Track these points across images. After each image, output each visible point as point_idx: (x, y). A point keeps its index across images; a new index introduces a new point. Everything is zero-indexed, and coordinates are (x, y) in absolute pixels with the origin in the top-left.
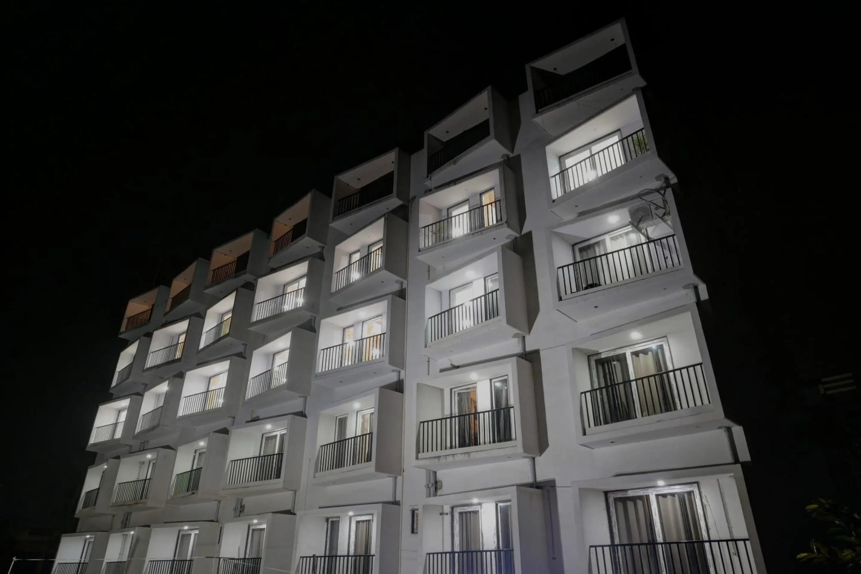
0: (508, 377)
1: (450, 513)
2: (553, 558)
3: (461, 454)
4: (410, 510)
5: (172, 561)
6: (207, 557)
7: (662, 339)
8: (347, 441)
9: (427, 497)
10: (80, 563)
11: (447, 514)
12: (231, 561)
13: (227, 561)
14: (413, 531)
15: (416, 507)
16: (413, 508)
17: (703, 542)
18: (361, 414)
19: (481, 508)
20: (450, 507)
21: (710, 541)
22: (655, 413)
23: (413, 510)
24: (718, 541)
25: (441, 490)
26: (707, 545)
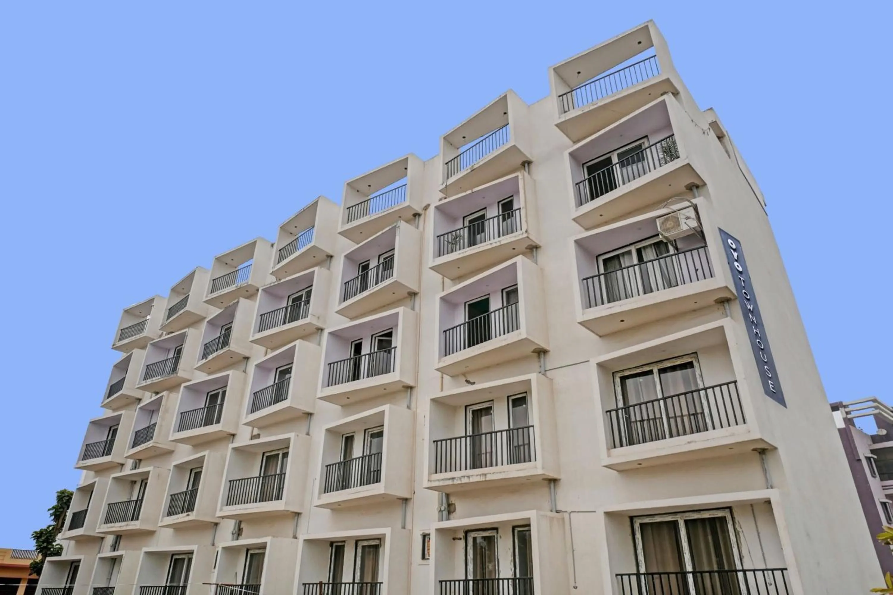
0: (527, 395)
1: (464, 537)
2: (574, 587)
3: (477, 475)
4: (421, 535)
5: (164, 587)
6: (203, 584)
7: (692, 355)
8: (354, 461)
9: (439, 521)
10: (65, 589)
11: (461, 539)
12: (228, 587)
13: (224, 588)
14: (423, 557)
15: (427, 532)
16: (423, 533)
17: (736, 571)
18: (370, 433)
19: (497, 533)
20: (464, 532)
21: (744, 571)
22: (685, 433)
23: (424, 534)
24: (754, 571)
25: (454, 514)
26: (740, 575)
